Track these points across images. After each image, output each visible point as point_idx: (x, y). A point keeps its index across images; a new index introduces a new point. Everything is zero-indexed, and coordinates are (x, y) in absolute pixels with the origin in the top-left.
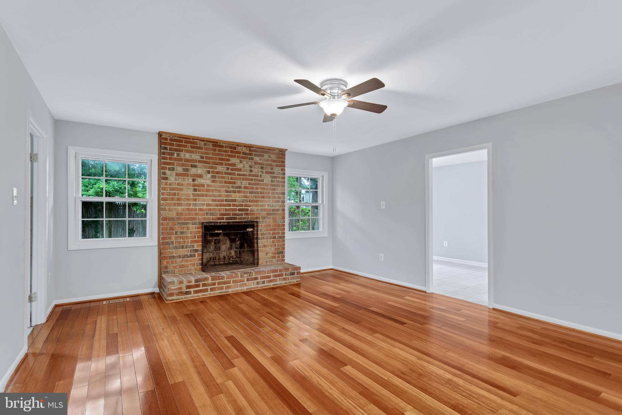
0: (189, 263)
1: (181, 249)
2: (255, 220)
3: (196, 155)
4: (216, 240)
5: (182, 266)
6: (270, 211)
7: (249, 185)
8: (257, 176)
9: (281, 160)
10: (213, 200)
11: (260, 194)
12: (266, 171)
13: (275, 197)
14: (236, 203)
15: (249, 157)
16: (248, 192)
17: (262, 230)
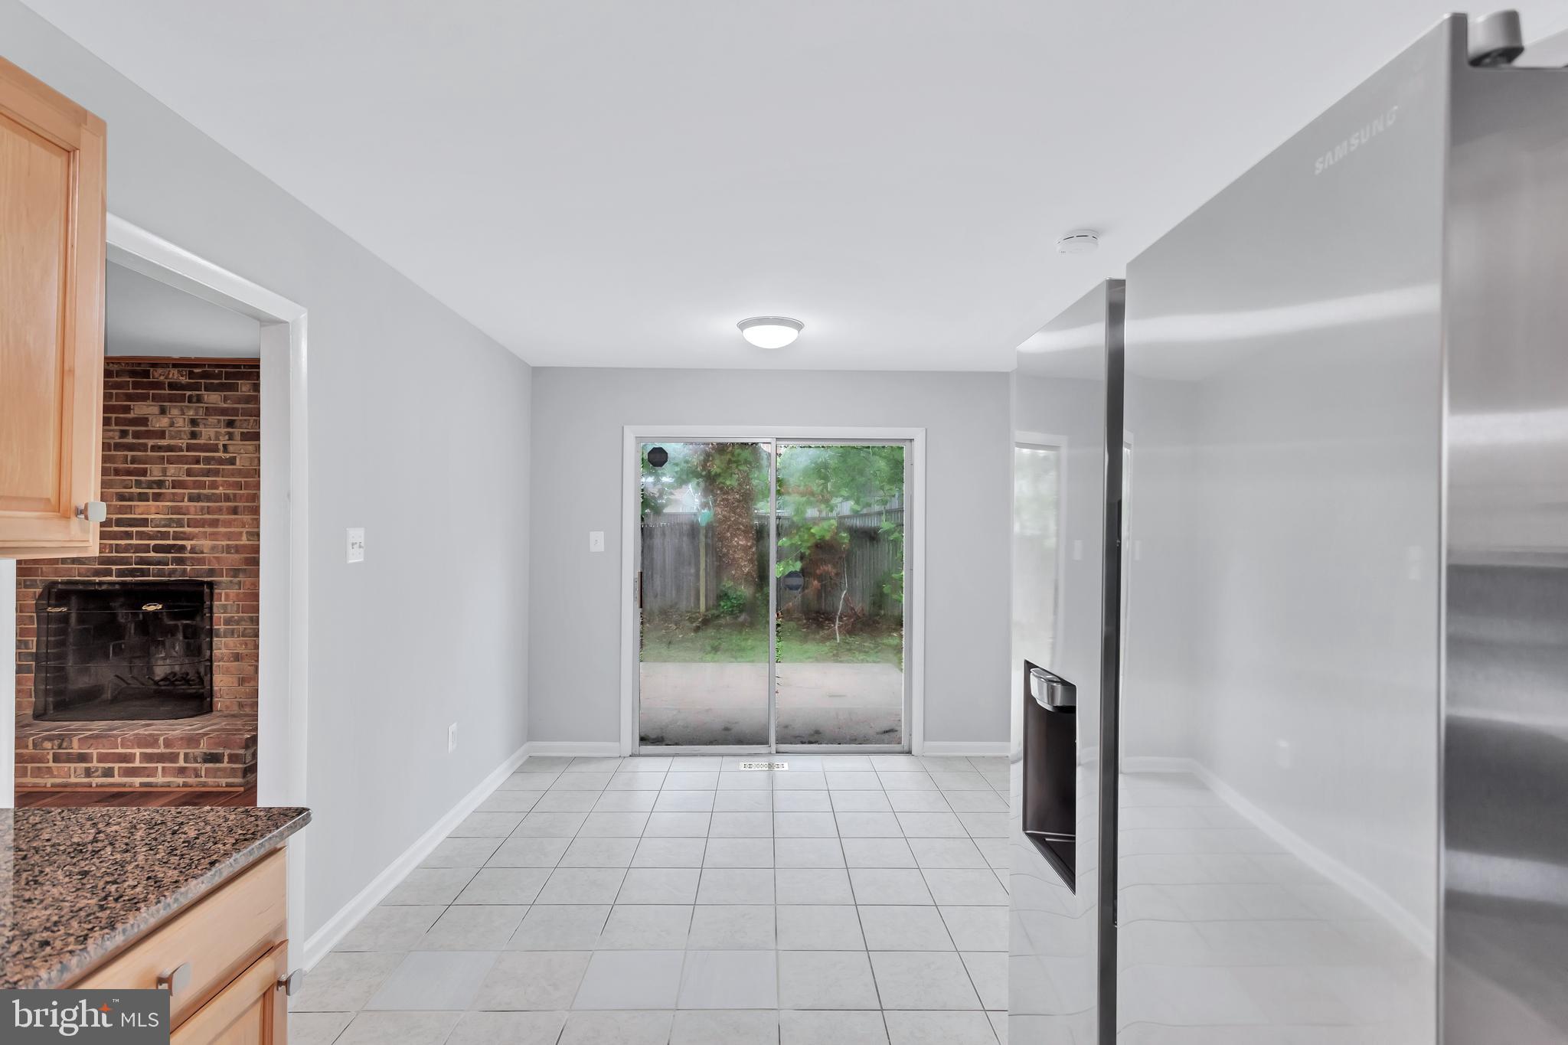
2: (206, 579)
7: (188, 475)
12: (241, 433)
14: (150, 529)
15: (189, 396)
16: (184, 498)
17: (229, 607)
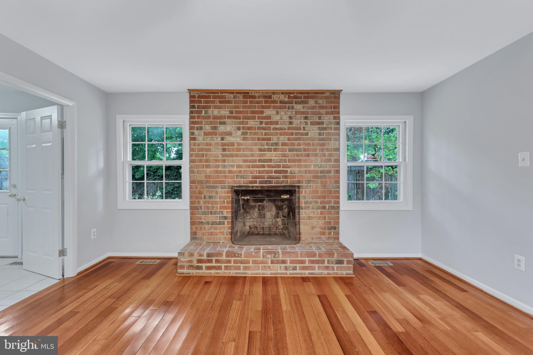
0: (218, 231)
1: (210, 215)
2: (296, 185)
3: (225, 111)
4: (259, 206)
5: (212, 234)
6: (318, 173)
7: (288, 140)
8: (299, 129)
9: (333, 105)
10: (245, 161)
11: (304, 151)
12: (311, 122)
13: (324, 155)
14: (272, 163)
15: (288, 106)
16: (287, 150)
17: (306, 197)
